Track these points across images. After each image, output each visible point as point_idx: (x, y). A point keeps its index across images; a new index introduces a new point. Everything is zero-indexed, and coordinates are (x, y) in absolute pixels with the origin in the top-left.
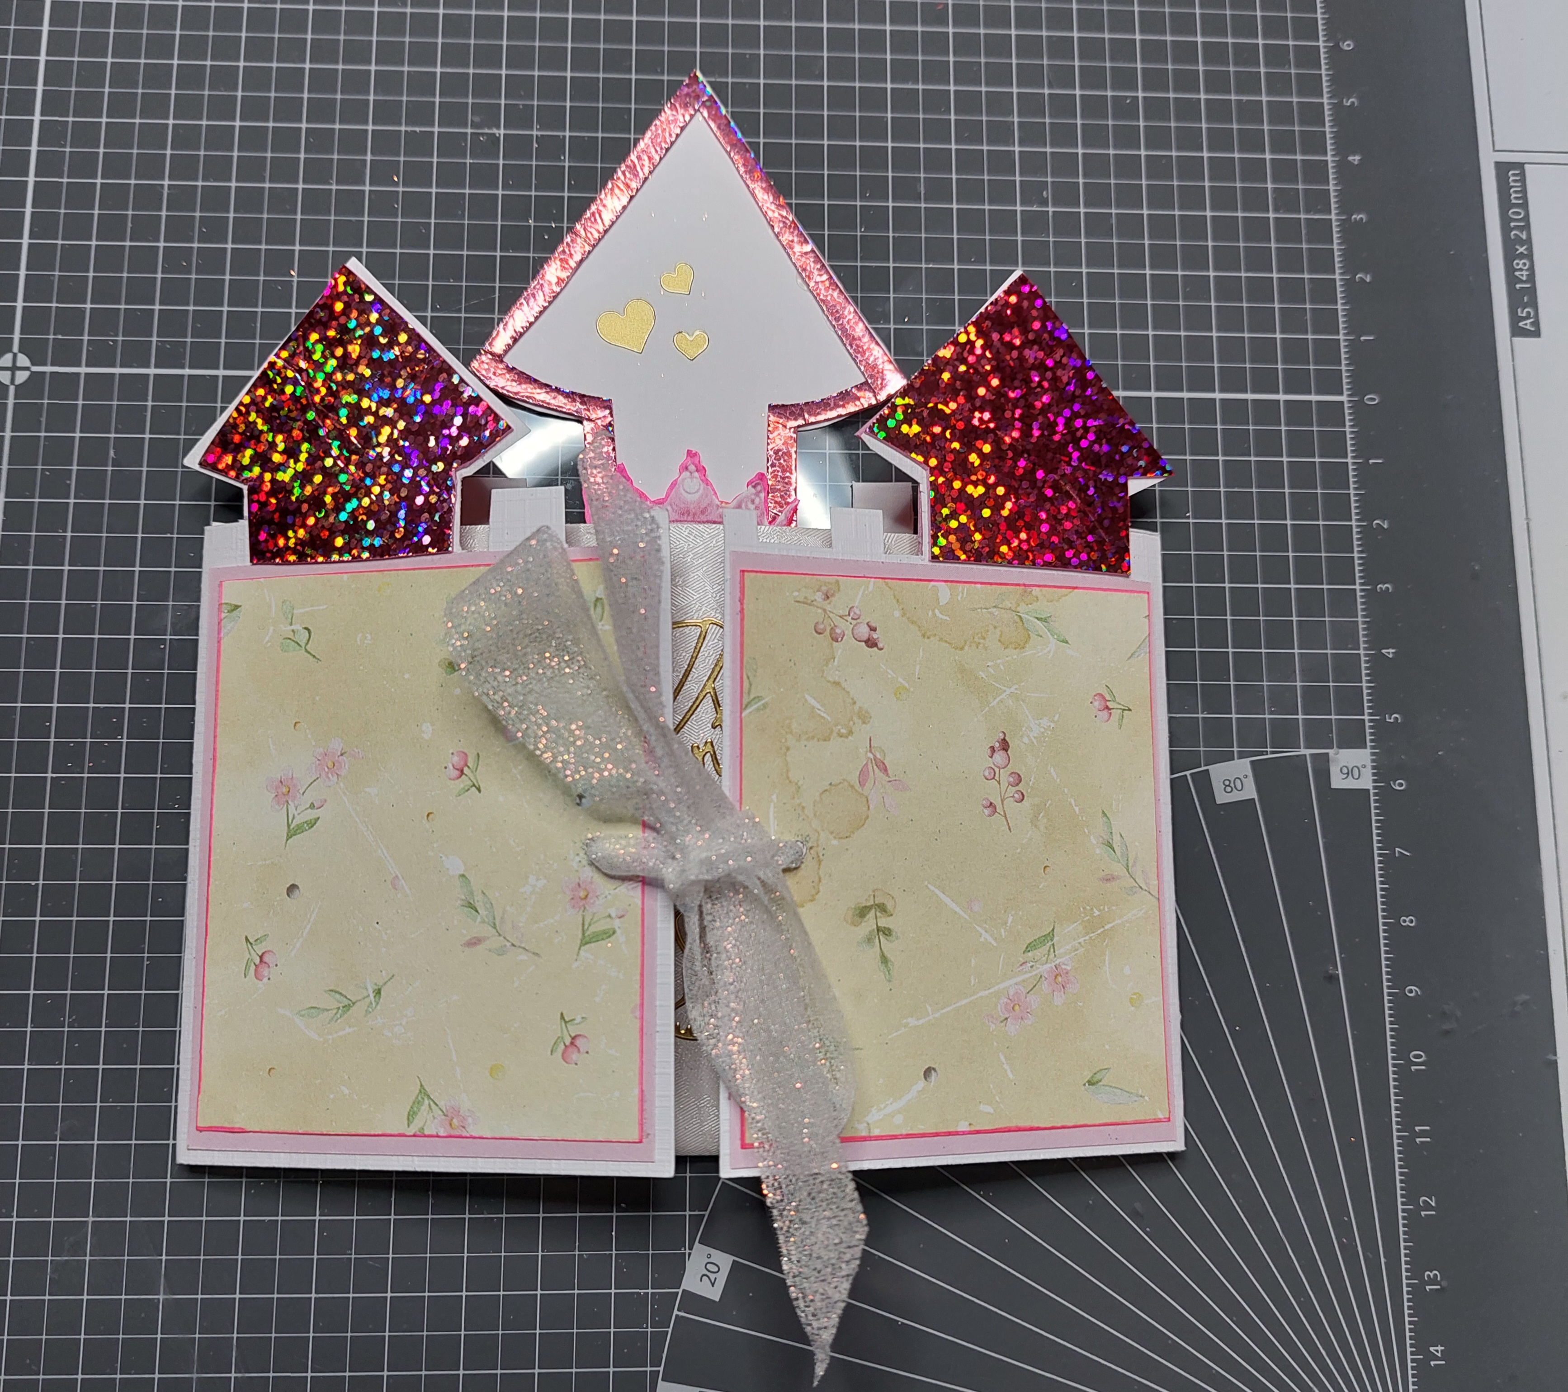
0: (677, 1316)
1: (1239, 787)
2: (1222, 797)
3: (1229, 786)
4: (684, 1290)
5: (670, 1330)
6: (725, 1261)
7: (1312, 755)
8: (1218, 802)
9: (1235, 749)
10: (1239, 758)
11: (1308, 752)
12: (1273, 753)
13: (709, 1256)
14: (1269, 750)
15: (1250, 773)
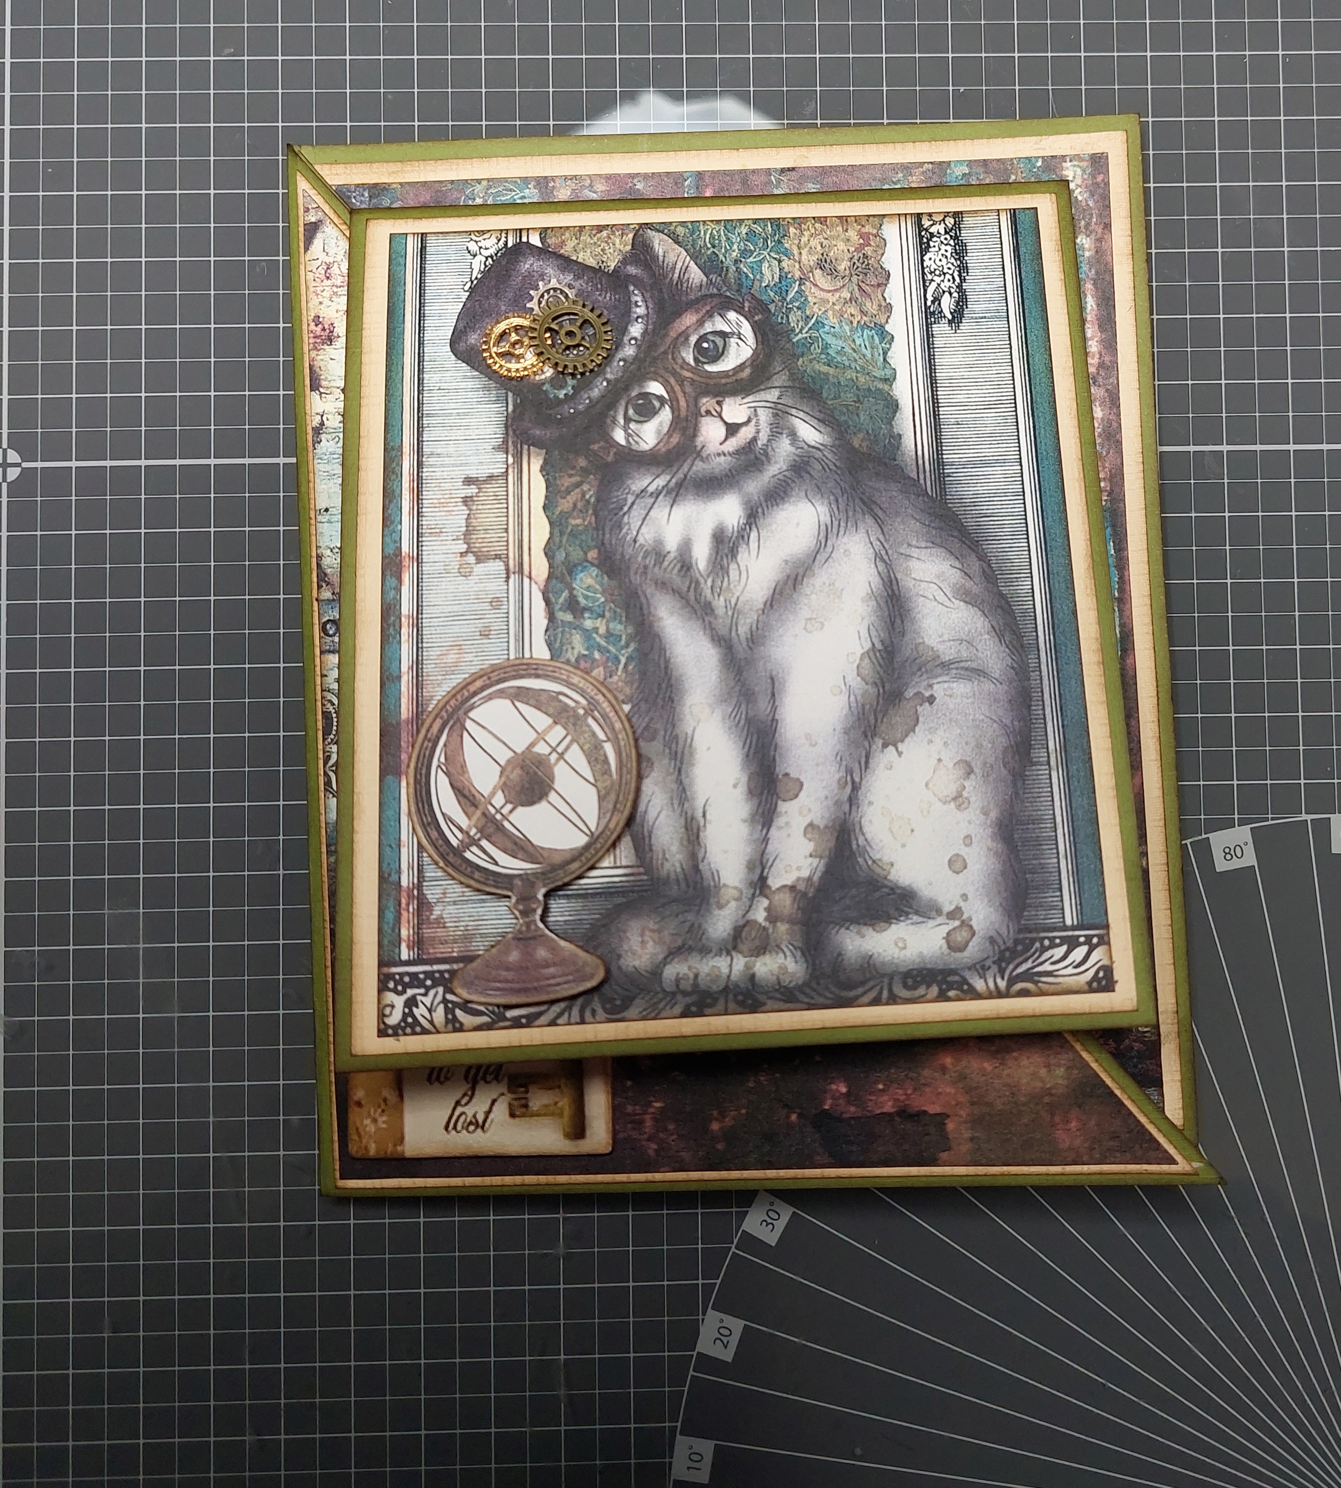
0: (692, 1376)
1: (1239, 856)
2: (1221, 865)
3: (1229, 853)
4: (698, 1353)
5: (686, 1389)
6: (737, 1325)
7: (1312, 820)
8: (1218, 870)
9: (1236, 816)
10: (1239, 826)
11: (1309, 817)
12: (1272, 819)
13: (722, 1321)
14: (1270, 816)
15: (1250, 841)
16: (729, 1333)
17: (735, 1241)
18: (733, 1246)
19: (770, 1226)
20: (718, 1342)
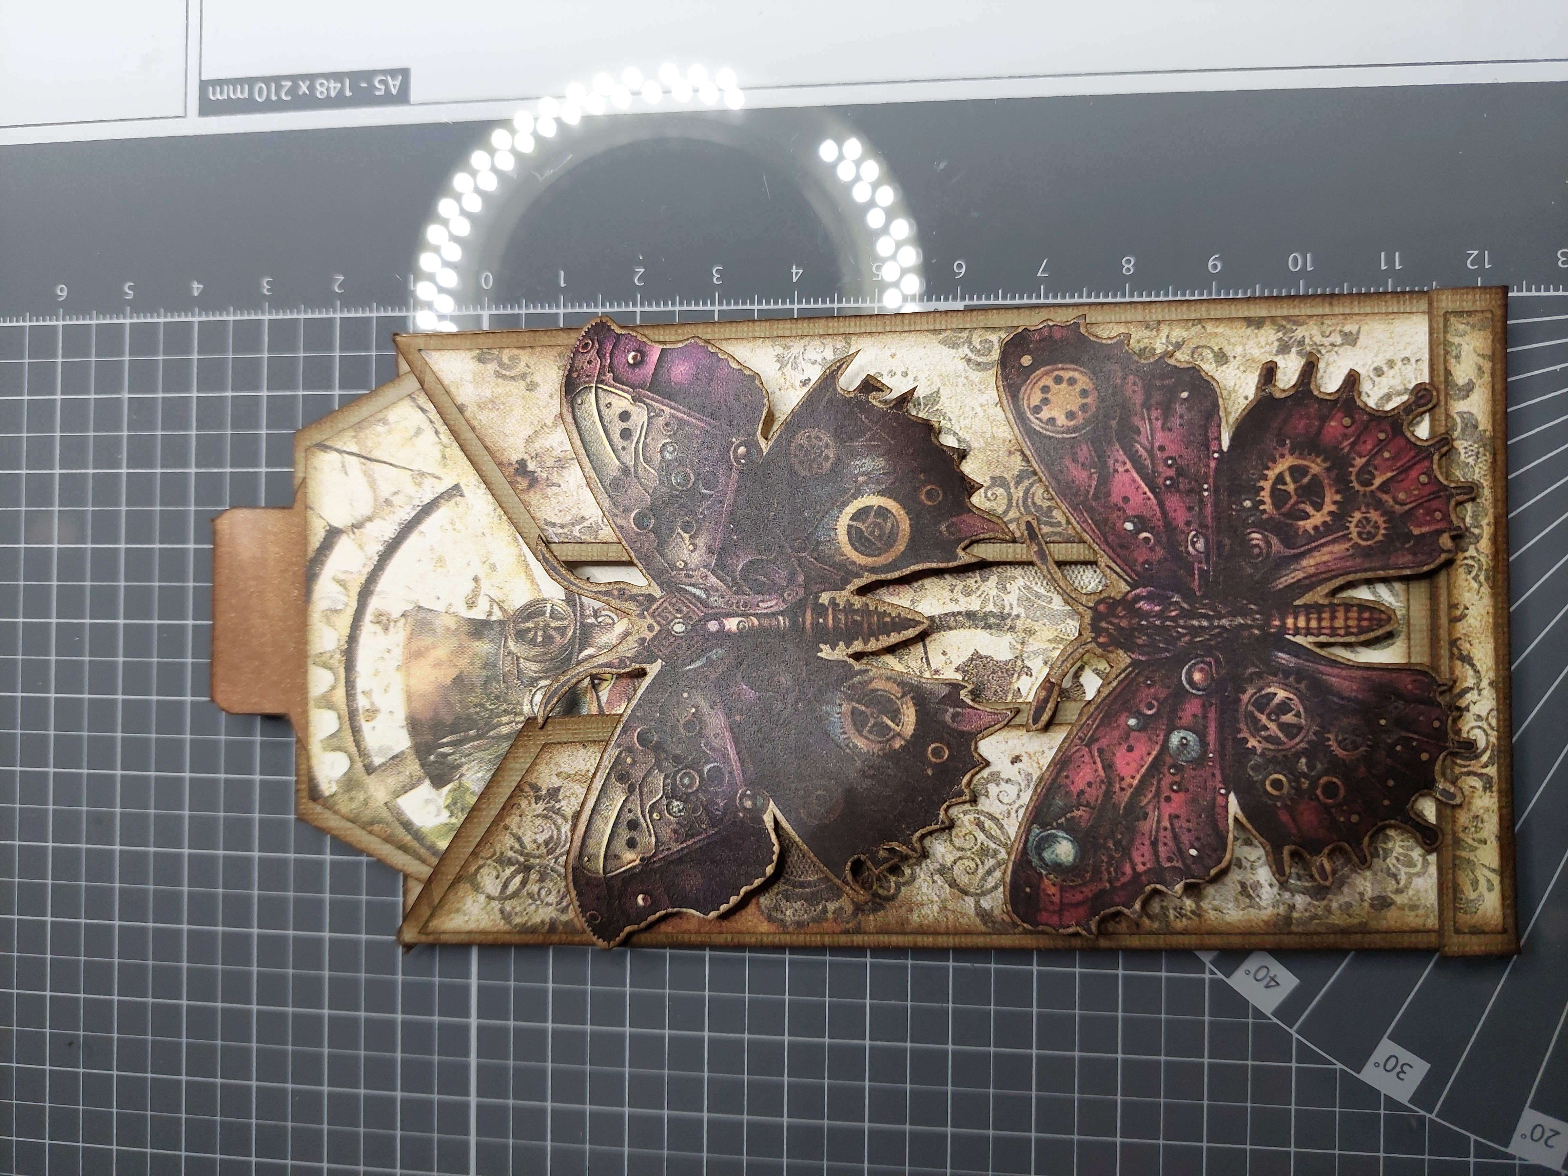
16: (1539, 1129)
17: (1422, 1113)
18: (1428, 1115)
19: (1406, 1068)
20: (1550, 1142)
